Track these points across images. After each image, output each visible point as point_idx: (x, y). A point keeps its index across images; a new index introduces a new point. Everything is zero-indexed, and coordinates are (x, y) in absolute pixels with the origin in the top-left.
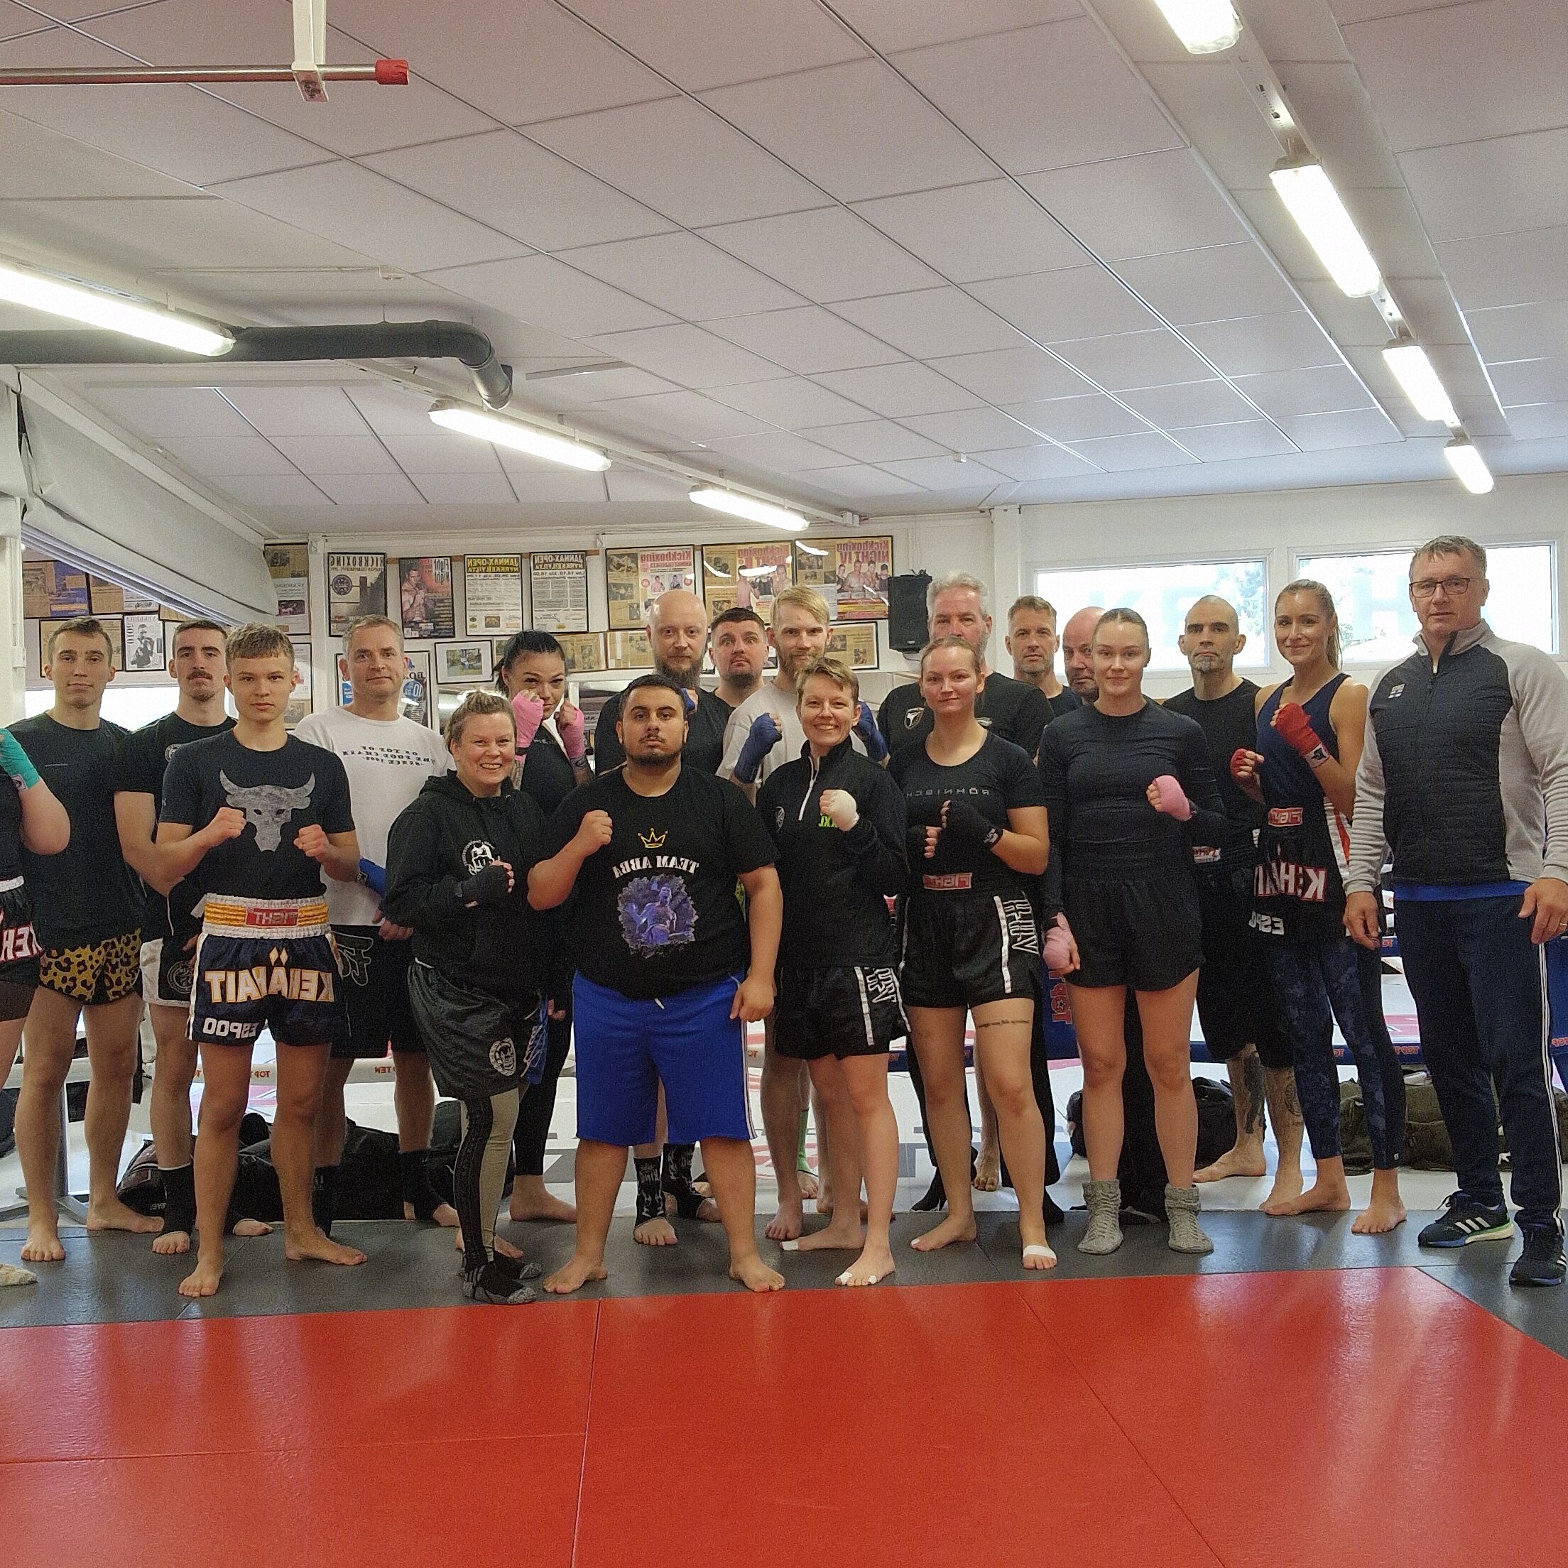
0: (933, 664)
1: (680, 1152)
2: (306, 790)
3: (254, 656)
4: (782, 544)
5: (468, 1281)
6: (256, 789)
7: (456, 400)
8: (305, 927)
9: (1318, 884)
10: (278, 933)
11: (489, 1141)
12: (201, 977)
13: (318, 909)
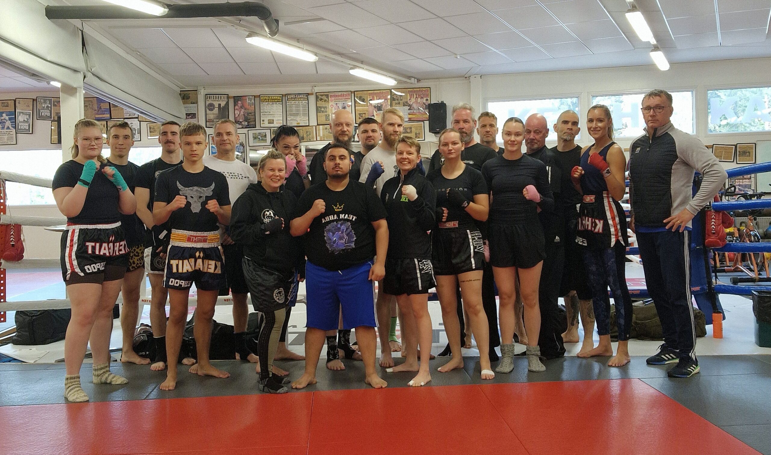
0: (444, 139)
1: (345, 333)
2: (211, 188)
3: (190, 135)
4: (386, 91)
5: (261, 384)
6: (191, 188)
7: (256, 33)
8: (210, 243)
9: (600, 225)
10: (199, 245)
11: (273, 329)
12: (169, 262)
13: (216, 236)
